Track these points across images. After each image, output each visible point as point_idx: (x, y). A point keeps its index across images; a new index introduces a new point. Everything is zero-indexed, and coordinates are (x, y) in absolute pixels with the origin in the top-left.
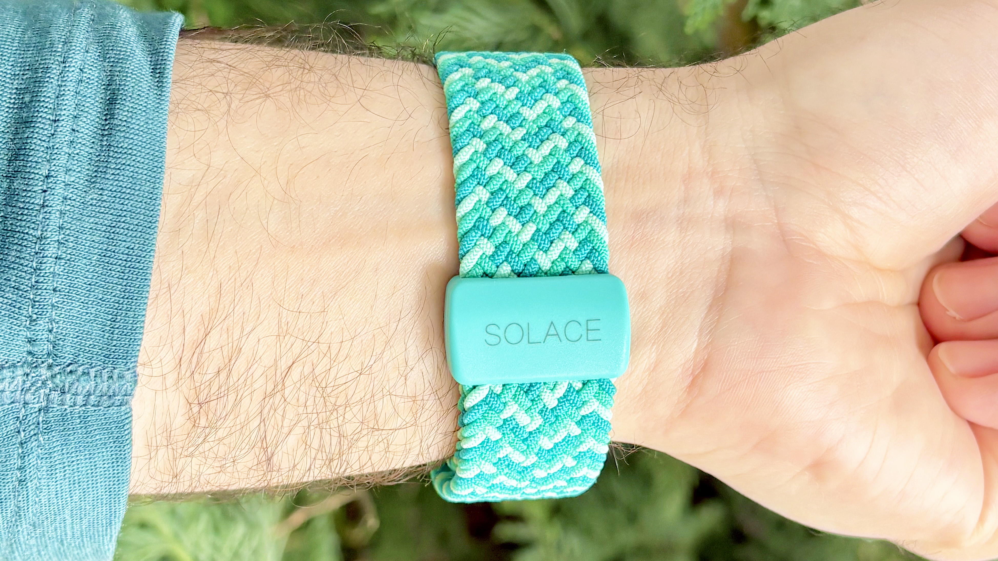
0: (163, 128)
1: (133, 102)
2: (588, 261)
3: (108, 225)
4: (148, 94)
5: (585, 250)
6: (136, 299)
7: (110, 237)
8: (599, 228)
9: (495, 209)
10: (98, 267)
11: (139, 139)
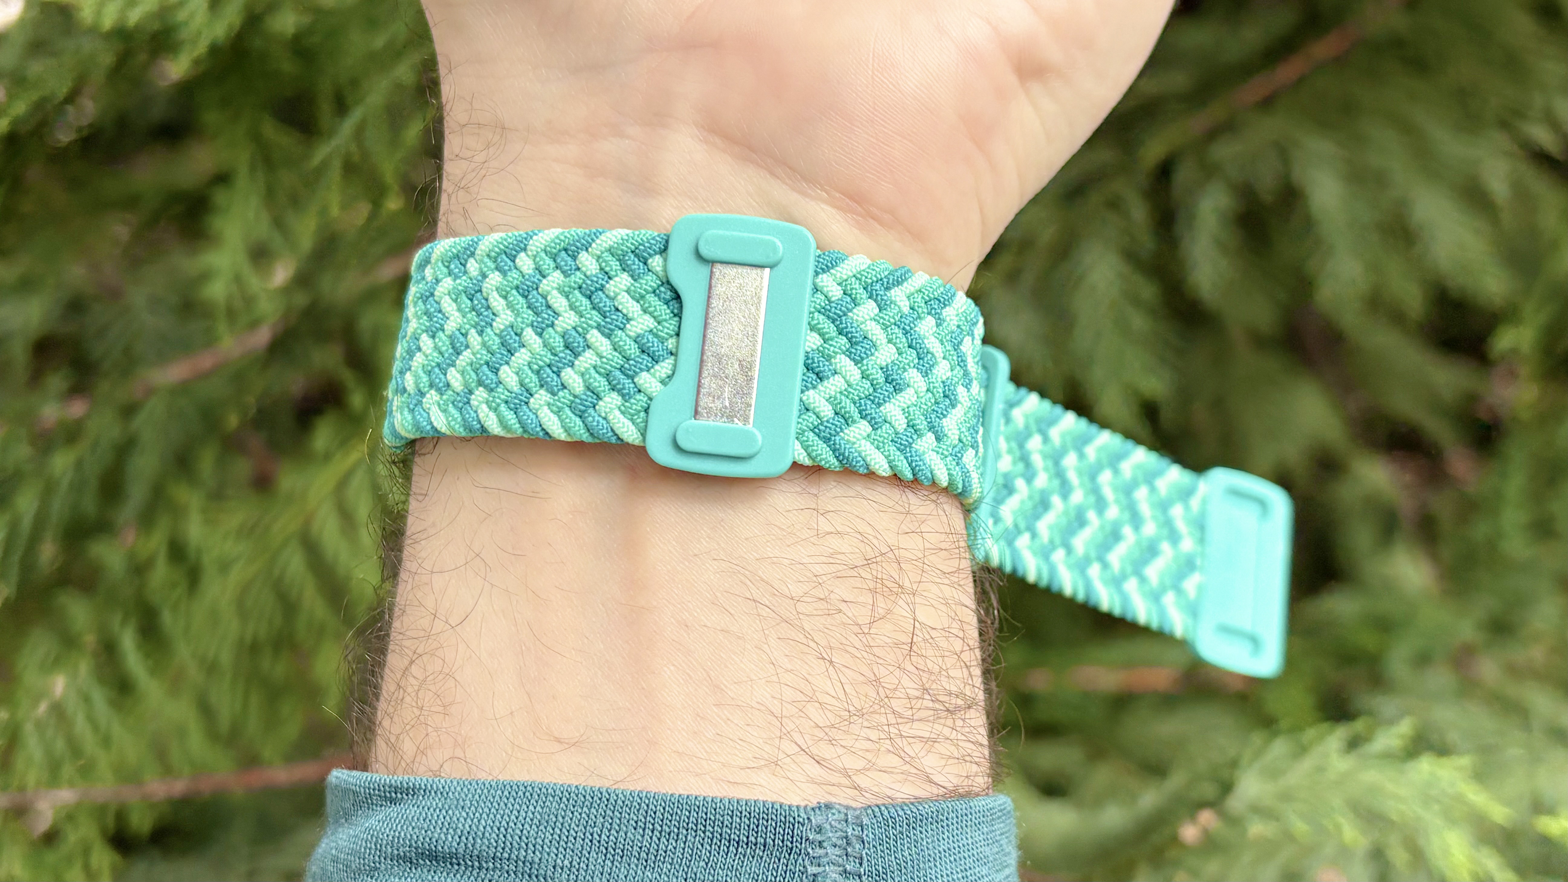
0: (471, 785)
1: (434, 828)
2: (650, 261)
3: (604, 858)
4: (423, 808)
5: (634, 264)
6: (706, 814)
7: (621, 853)
8: (609, 240)
9: (562, 384)
10: (662, 870)
11: (486, 818)
